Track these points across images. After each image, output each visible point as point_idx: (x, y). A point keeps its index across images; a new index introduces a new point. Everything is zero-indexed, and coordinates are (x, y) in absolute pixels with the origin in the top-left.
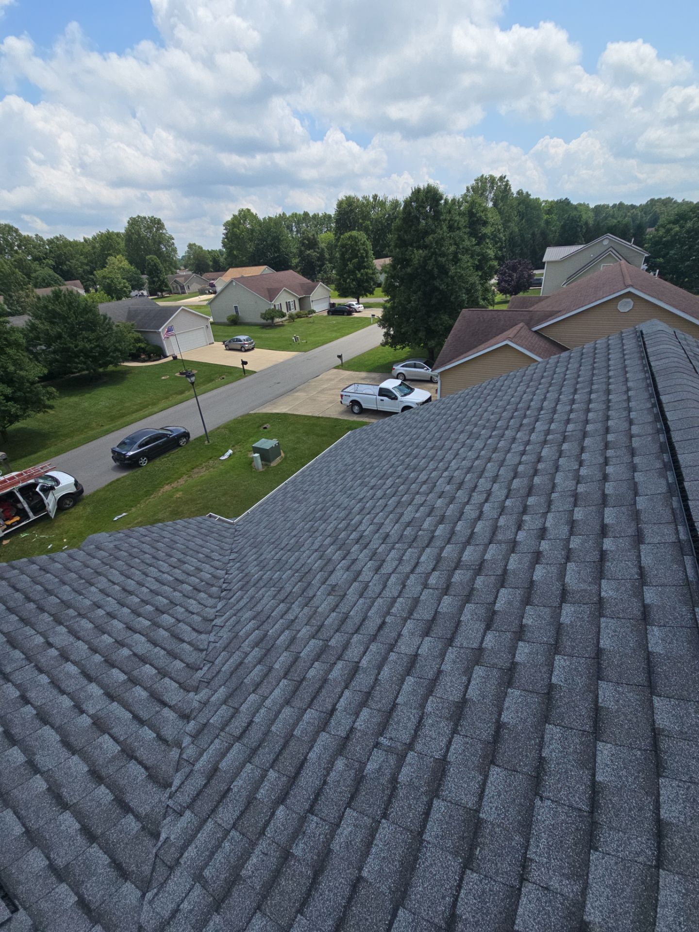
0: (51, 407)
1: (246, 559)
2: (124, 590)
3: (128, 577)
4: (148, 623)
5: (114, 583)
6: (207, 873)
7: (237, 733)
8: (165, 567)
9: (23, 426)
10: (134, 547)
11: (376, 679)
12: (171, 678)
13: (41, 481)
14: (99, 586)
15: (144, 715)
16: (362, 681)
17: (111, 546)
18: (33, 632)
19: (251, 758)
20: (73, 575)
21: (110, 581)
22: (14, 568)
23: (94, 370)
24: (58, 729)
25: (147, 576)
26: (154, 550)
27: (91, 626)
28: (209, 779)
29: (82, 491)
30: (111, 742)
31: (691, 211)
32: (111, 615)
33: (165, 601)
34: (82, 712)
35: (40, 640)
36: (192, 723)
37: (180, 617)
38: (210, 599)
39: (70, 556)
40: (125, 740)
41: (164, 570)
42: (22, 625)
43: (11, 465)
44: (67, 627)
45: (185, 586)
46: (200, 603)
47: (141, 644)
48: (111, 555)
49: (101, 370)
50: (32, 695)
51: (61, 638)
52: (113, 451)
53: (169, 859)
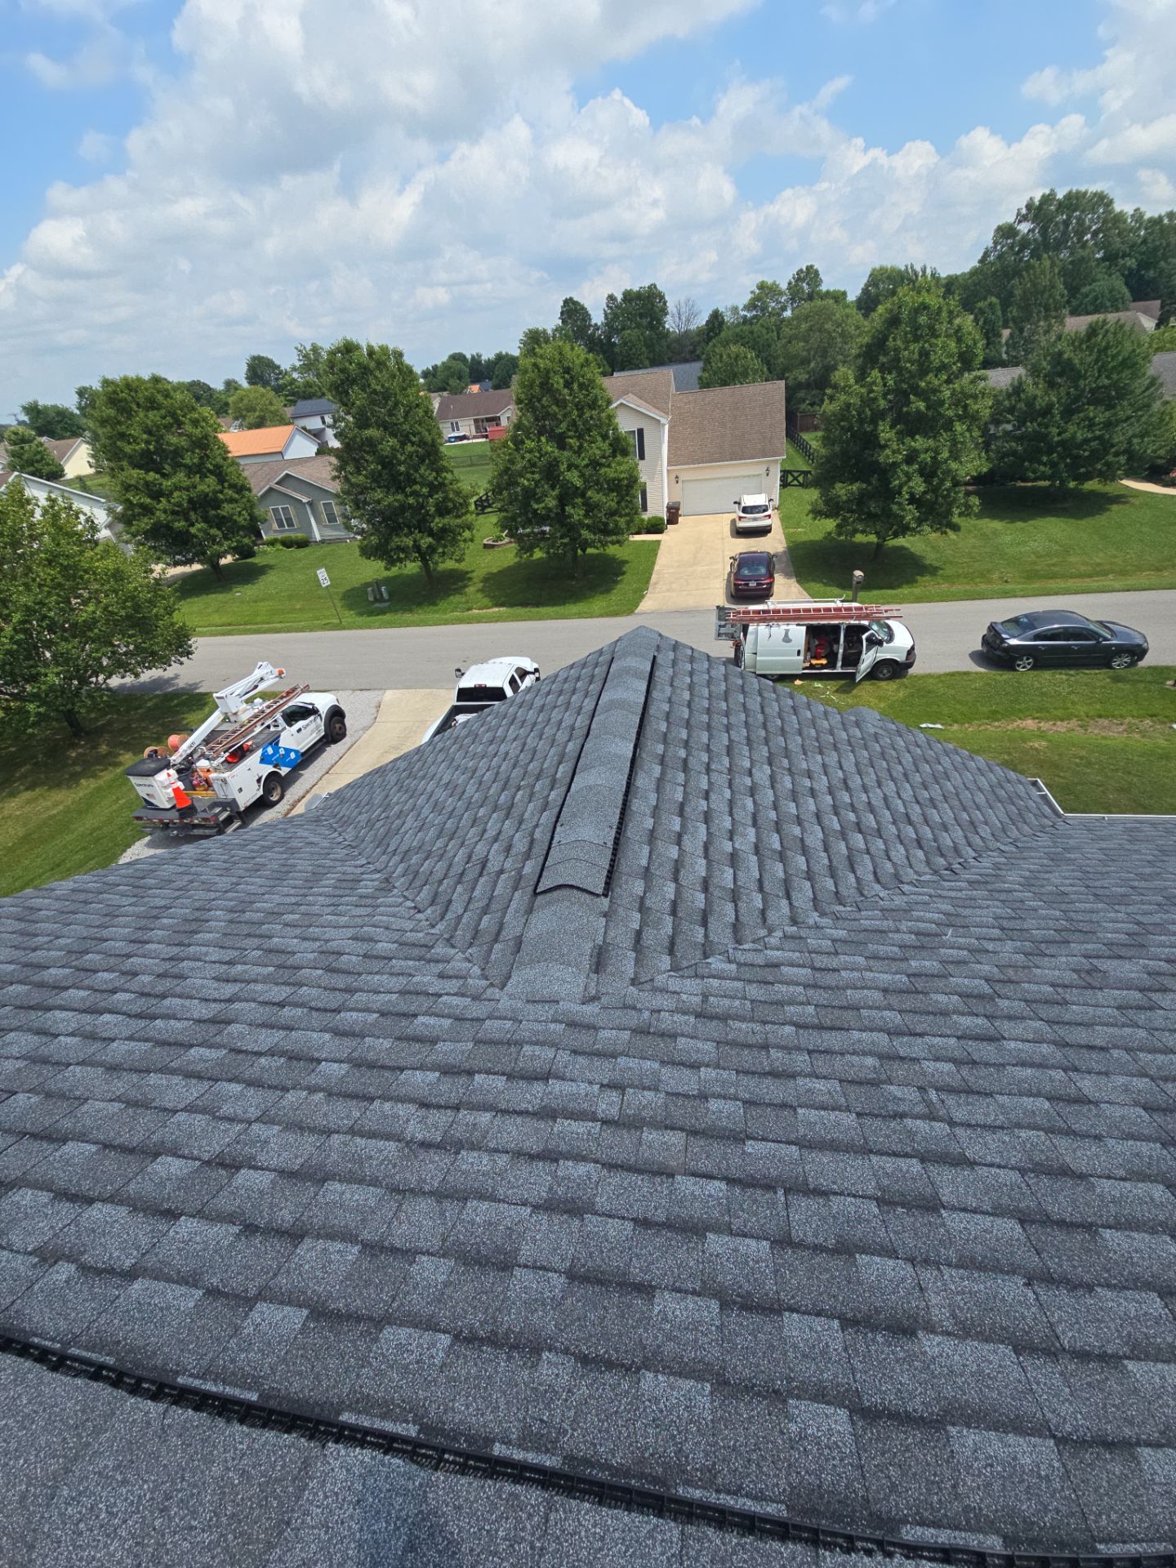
0: (955, 528)
1: (1021, 862)
2: (845, 781)
3: (859, 773)
4: (837, 827)
5: (841, 768)
6: (712, 999)
7: (818, 965)
8: (908, 793)
9: (907, 545)
10: (894, 749)
11: (1003, 1065)
12: (813, 887)
13: (875, 627)
14: (827, 759)
15: (767, 887)
16: (986, 1051)
17: (872, 731)
18: (747, 754)
19: (808, 986)
20: (813, 732)
21: (840, 762)
22: (775, 692)
23: (1062, 482)
24: (709, 834)
25: (879, 786)
26: (913, 768)
27: (790, 786)
28: (767, 966)
29: (910, 665)
30: (731, 878)
32: (813, 792)
33: (874, 824)
34: (731, 839)
35: (747, 764)
36: (795, 928)
37: (873, 850)
38: (924, 864)
39: (826, 713)
40: (741, 887)
41: (904, 796)
42: (745, 742)
43: (861, 594)
44: (772, 771)
45: (910, 829)
46: (908, 858)
47: (815, 838)
48: (863, 739)
49: (1072, 485)
50: (713, 796)
51: (762, 774)
52: (992, 628)
53: (700, 971)
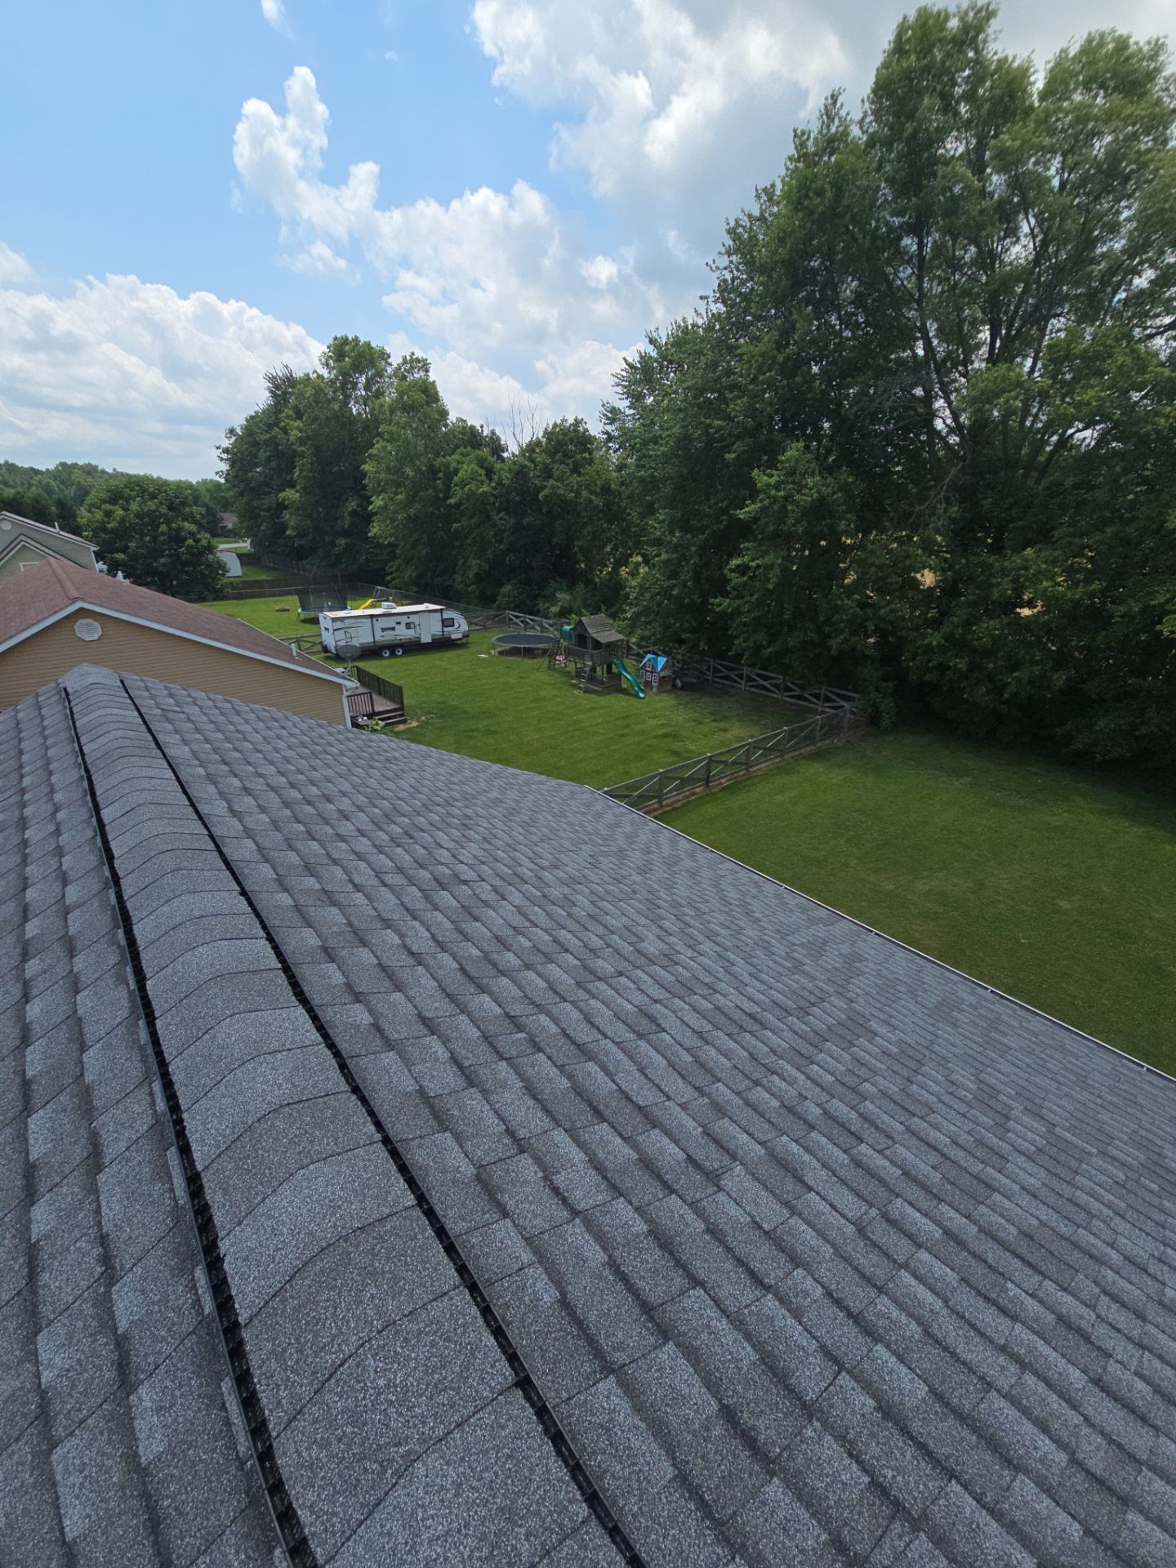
31: (126, 486)
